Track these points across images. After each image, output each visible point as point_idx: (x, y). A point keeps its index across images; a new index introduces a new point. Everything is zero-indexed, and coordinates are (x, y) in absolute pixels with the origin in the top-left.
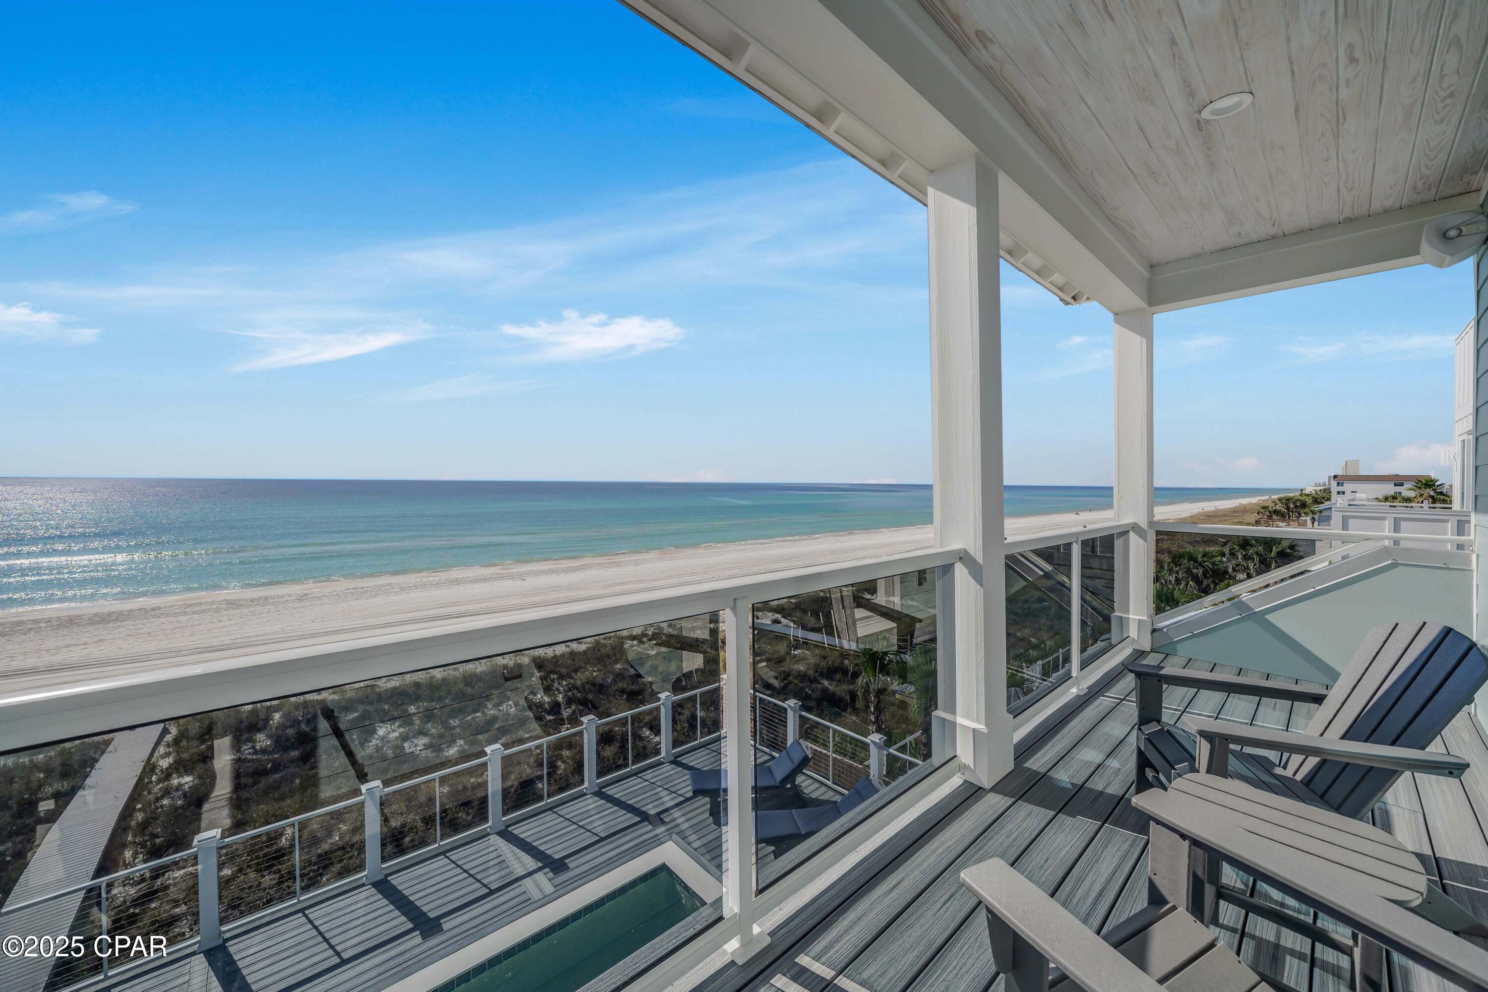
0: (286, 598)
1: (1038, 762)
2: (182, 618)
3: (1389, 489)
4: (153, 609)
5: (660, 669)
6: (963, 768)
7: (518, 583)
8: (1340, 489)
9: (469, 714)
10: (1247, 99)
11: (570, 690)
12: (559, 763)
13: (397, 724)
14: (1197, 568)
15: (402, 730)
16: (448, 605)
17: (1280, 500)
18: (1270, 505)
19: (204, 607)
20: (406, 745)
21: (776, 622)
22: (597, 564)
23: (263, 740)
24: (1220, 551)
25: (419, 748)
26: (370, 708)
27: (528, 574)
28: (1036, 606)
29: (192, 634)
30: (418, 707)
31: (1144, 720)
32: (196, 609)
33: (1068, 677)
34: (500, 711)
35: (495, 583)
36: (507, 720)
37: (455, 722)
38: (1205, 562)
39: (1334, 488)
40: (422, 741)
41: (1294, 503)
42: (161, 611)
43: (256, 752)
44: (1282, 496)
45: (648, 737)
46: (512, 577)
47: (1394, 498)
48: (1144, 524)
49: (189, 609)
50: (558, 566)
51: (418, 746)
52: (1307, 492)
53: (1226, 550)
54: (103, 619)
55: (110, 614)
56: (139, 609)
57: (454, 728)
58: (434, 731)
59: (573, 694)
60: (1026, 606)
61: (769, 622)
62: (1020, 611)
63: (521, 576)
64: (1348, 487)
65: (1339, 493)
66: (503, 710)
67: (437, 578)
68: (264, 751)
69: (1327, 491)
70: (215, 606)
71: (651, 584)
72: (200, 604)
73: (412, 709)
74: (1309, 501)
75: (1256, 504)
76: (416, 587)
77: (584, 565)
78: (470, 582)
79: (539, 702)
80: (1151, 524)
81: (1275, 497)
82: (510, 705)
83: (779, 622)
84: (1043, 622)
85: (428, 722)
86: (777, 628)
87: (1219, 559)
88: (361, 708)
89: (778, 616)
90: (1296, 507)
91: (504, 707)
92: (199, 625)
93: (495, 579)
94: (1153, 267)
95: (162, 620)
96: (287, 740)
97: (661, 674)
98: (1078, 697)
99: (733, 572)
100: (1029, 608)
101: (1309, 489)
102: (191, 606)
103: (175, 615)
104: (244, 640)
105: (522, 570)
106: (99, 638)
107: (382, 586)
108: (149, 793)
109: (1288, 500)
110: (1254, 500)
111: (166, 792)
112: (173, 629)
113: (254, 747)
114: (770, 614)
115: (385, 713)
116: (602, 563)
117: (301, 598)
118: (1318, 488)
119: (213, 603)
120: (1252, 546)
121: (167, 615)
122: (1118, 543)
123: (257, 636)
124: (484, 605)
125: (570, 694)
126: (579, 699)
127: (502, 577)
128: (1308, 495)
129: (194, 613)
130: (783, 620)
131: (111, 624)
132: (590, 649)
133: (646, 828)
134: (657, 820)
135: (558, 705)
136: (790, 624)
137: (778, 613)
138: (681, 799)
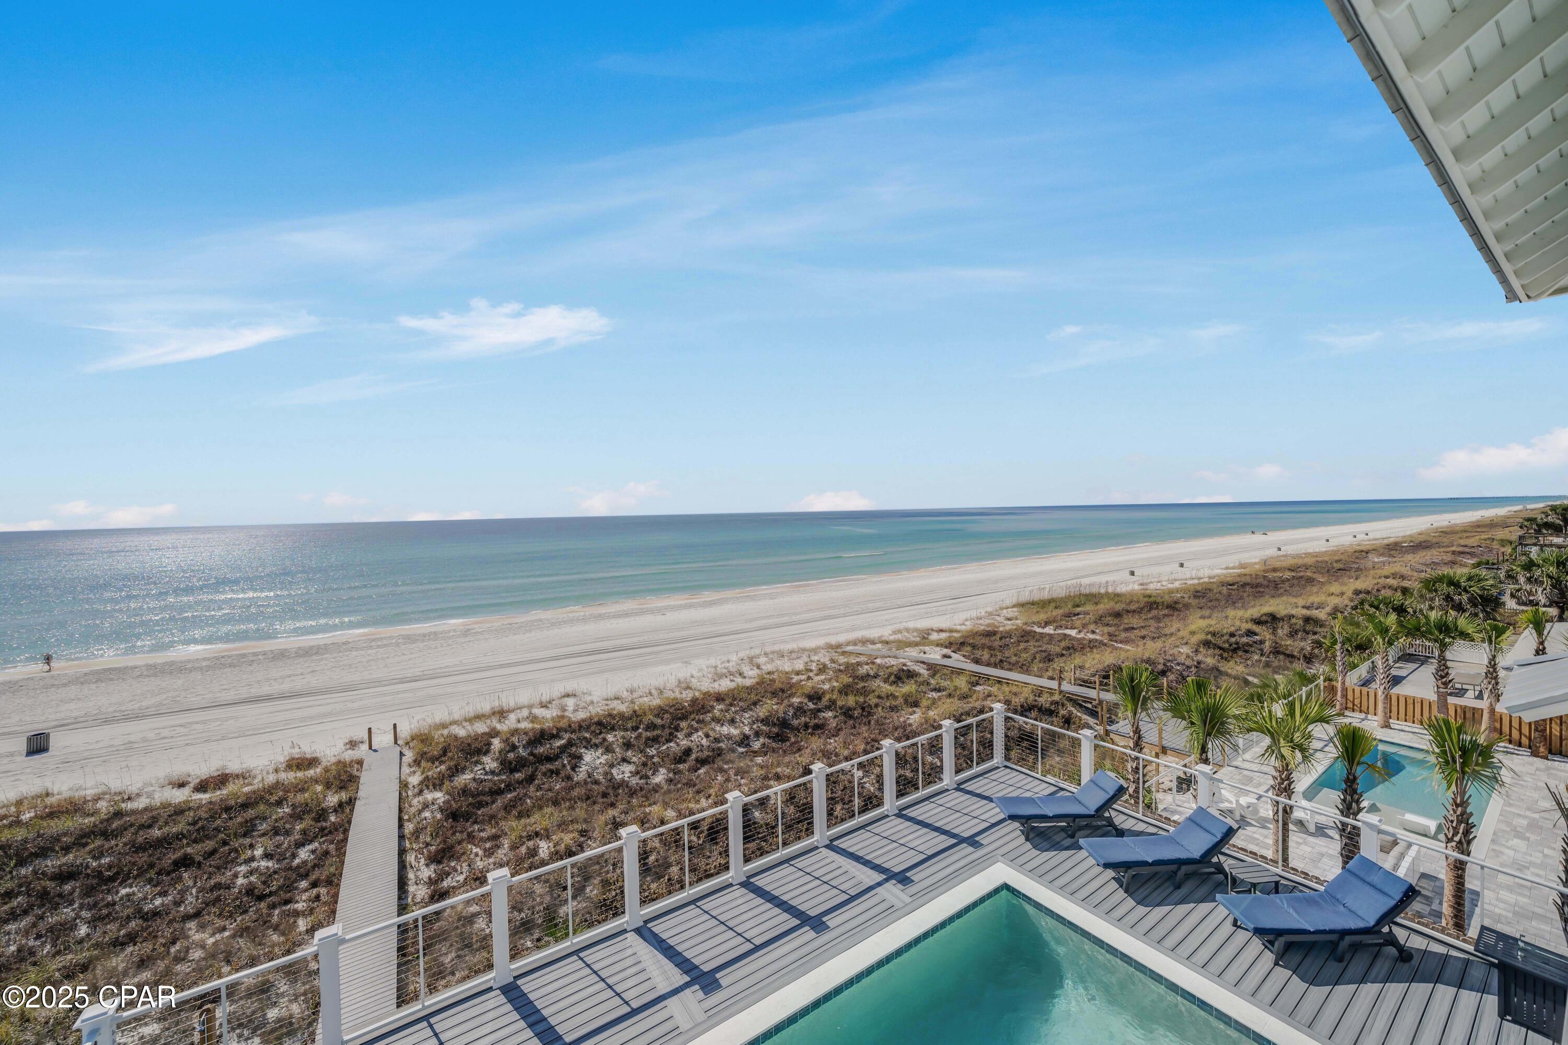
0: (452, 634)
2: (370, 652)
4: (344, 644)
5: (839, 703)
7: (659, 618)
9: (664, 744)
13: (600, 751)
14: (1460, 594)
15: (605, 757)
16: (602, 640)
17: (1553, 509)
18: (1533, 515)
19: (385, 642)
20: (614, 771)
21: (945, 656)
22: (732, 598)
23: (490, 762)
25: (627, 775)
26: (573, 736)
28: (1245, 640)
29: (386, 666)
30: (615, 736)
32: (379, 643)
35: (637, 618)
36: (701, 750)
37: (652, 751)
38: (1470, 587)
40: (628, 769)
42: (351, 645)
43: (486, 774)
46: (652, 611)
49: (373, 644)
51: (624, 772)
54: (307, 653)
55: (311, 648)
56: (333, 644)
57: (653, 757)
58: (634, 759)
60: (1233, 640)
62: (1226, 646)
63: (661, 611)
66: (694, 740)
67: (582, 614)
68: (492, 772)
70: (394, 641)
71: (794, 618)
72: (382, 639)
73: (610, 738)
76: (565, 622)
78: (614, 617)
83: (950, 657)
84: (1256, 657)
85: (627, 750)
86: (946, 662)
88: (567, 736)
89: (946, 651)
91: (694, 737)
92: (388, 658)
93: (636, 614)
95: (354, 653)
96: (510, 763)
97: (841, 708)
99: (877, 605)
100: (1237, 643)
102: (374, 640)
103: (362, 649)
104: (431, 672)
105: (660, 605)
106: (310, 670)
107: (534, 621)
108: (411, 806)
109: (1566, 509)
111: (426, 806)
112: (368, 662)
113: (484, 769)
114: (938, 649)
115: (588, 741)
117: (466, 633)
119: (391, 638)
121: (357, 649)
123: (441, 668)
124: (635, 640)
125: (755, 726)
126: (766, 732)
127: (642, 612)
129: (378, 647)
130: (953, 654)
131: (314, 657)
132: (758, 683)
133: (966, 849)
134: (972, 841)
135: (746, 737)
136: (962, 659)
137: (946, 647)
138: (987, 825)
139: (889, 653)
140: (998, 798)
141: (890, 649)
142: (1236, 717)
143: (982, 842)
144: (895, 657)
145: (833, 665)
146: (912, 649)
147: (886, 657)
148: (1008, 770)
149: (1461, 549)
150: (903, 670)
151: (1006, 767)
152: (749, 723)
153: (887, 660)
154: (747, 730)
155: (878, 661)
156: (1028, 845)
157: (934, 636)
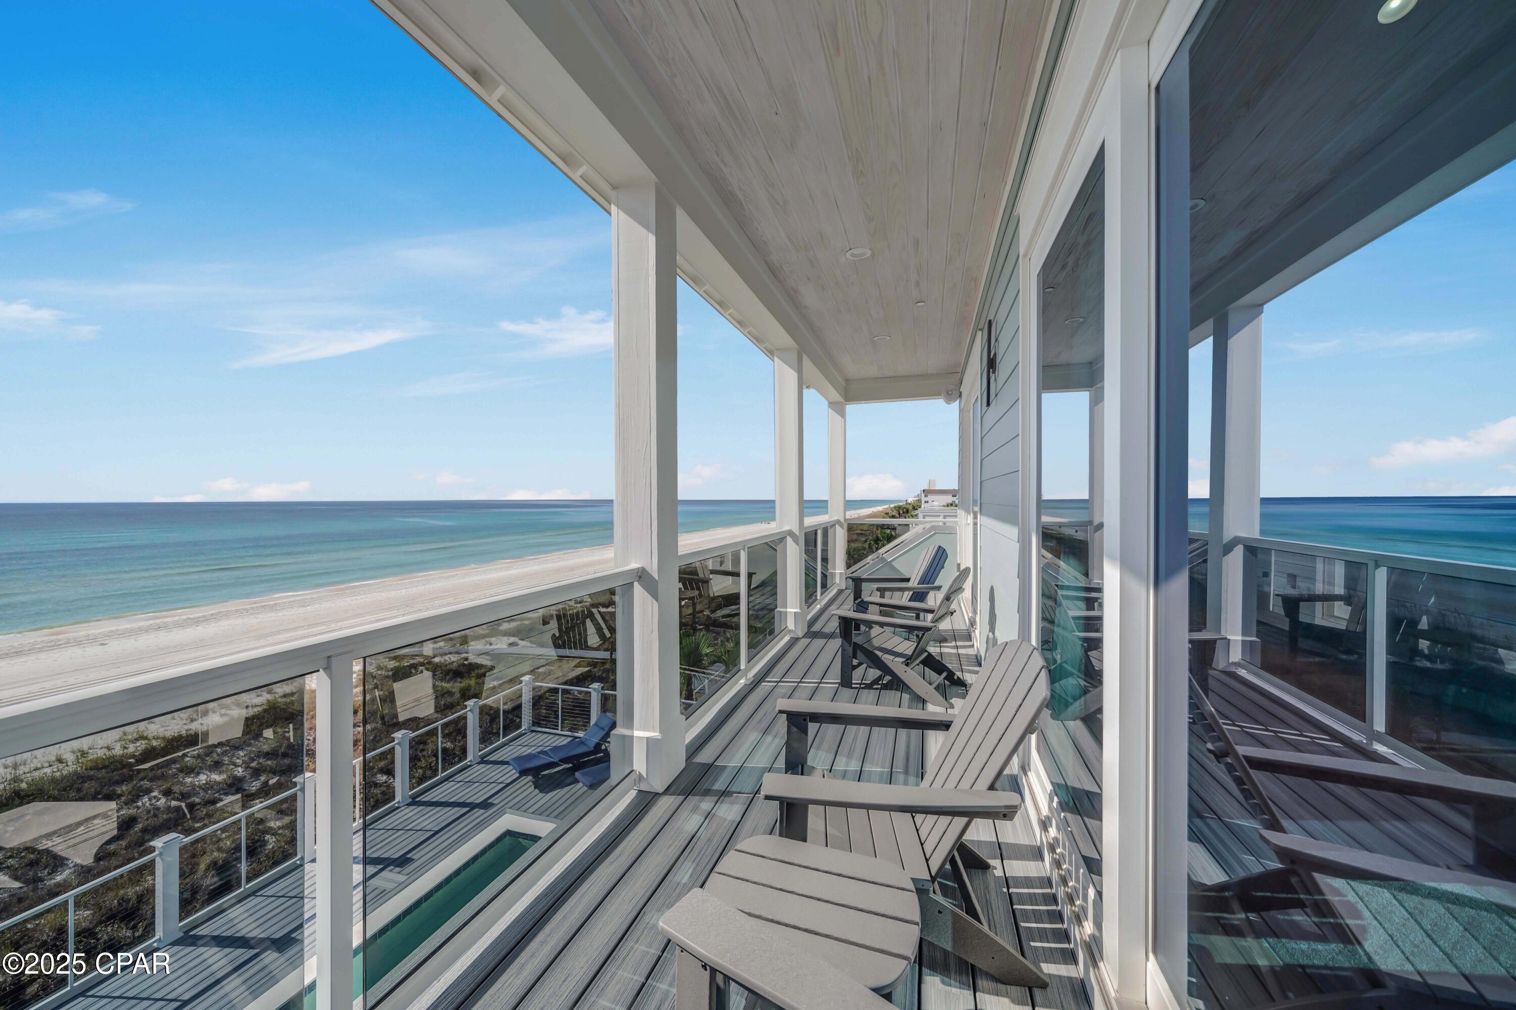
1: (816, 628)
3: (949, 499)
6: (790, 631)
8: (926, 499)
10: (889, 338)
11: (252, 760)
12: (268, 837)
17: (895, 507)
18: (890, 511)
21: (511, 645)
22: (237, 611)
24: (862, 547)
27: (110, 635)
31: (855, 599)
33: (816, 599)
34: (138, 808)
36: (155, 816)
39: (924, 499)
41: (903, 510)
44: (896, 505)
45: (386, 782)
47: (952, 505)
48: (842, 520)
50: (166, 620)
52: (909, 502)
53: (866, 545)
59: (259, 763)
61: (505, 647)
64: (930, 498)
65: (925, 502)
66: (144, 805)
69: (920, 501)
74: (910, 508)
75: (882, 512)
77: (212, 615)
79: (207, 783)
80: (846, 520)
81: (892, 506)
82: (155, 797)
86: (514, 650)
87: (862, 551)
89: (512, 639)
90: (903, 513)
94: (847, 381)
98: (821, 609)
101: (910, 500)
109: (899, 507)
110: (880, 508)
114: (505, 638)
116: (245, 609)
118: (915, 499)
120: (880, 541)
122: (830, 531)
125: (254, 764)
126: (272, 768)
128: (910, 504)
132: (265, 711)
133: (478, 812)
134: (485, 805)
135: (241, 780)
136: (529, 644)
137: (514, 636)
138: (503, 785)
139: (452, 650)
140: (513, 759)
141: (454, 646)
142: (707, 655)
143: (495, 802)
144: (458, 653)
145: (379, 672)
146: (478, 642)
147: (445, 654)
148: (534, 734)
149: (860, 532)
150: (464, 665)
151: (533, 731)
152: (244, 762)
153: (447, 658)
154: (239, 772)
155: (437, 660)
156: (537, 791)
157: (505, 626)
